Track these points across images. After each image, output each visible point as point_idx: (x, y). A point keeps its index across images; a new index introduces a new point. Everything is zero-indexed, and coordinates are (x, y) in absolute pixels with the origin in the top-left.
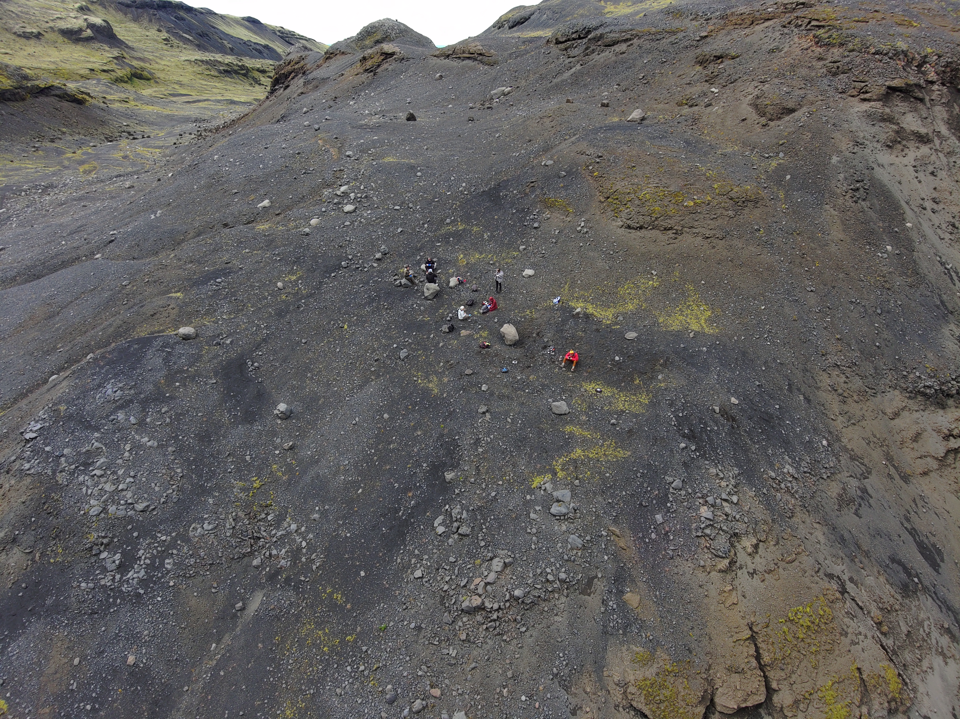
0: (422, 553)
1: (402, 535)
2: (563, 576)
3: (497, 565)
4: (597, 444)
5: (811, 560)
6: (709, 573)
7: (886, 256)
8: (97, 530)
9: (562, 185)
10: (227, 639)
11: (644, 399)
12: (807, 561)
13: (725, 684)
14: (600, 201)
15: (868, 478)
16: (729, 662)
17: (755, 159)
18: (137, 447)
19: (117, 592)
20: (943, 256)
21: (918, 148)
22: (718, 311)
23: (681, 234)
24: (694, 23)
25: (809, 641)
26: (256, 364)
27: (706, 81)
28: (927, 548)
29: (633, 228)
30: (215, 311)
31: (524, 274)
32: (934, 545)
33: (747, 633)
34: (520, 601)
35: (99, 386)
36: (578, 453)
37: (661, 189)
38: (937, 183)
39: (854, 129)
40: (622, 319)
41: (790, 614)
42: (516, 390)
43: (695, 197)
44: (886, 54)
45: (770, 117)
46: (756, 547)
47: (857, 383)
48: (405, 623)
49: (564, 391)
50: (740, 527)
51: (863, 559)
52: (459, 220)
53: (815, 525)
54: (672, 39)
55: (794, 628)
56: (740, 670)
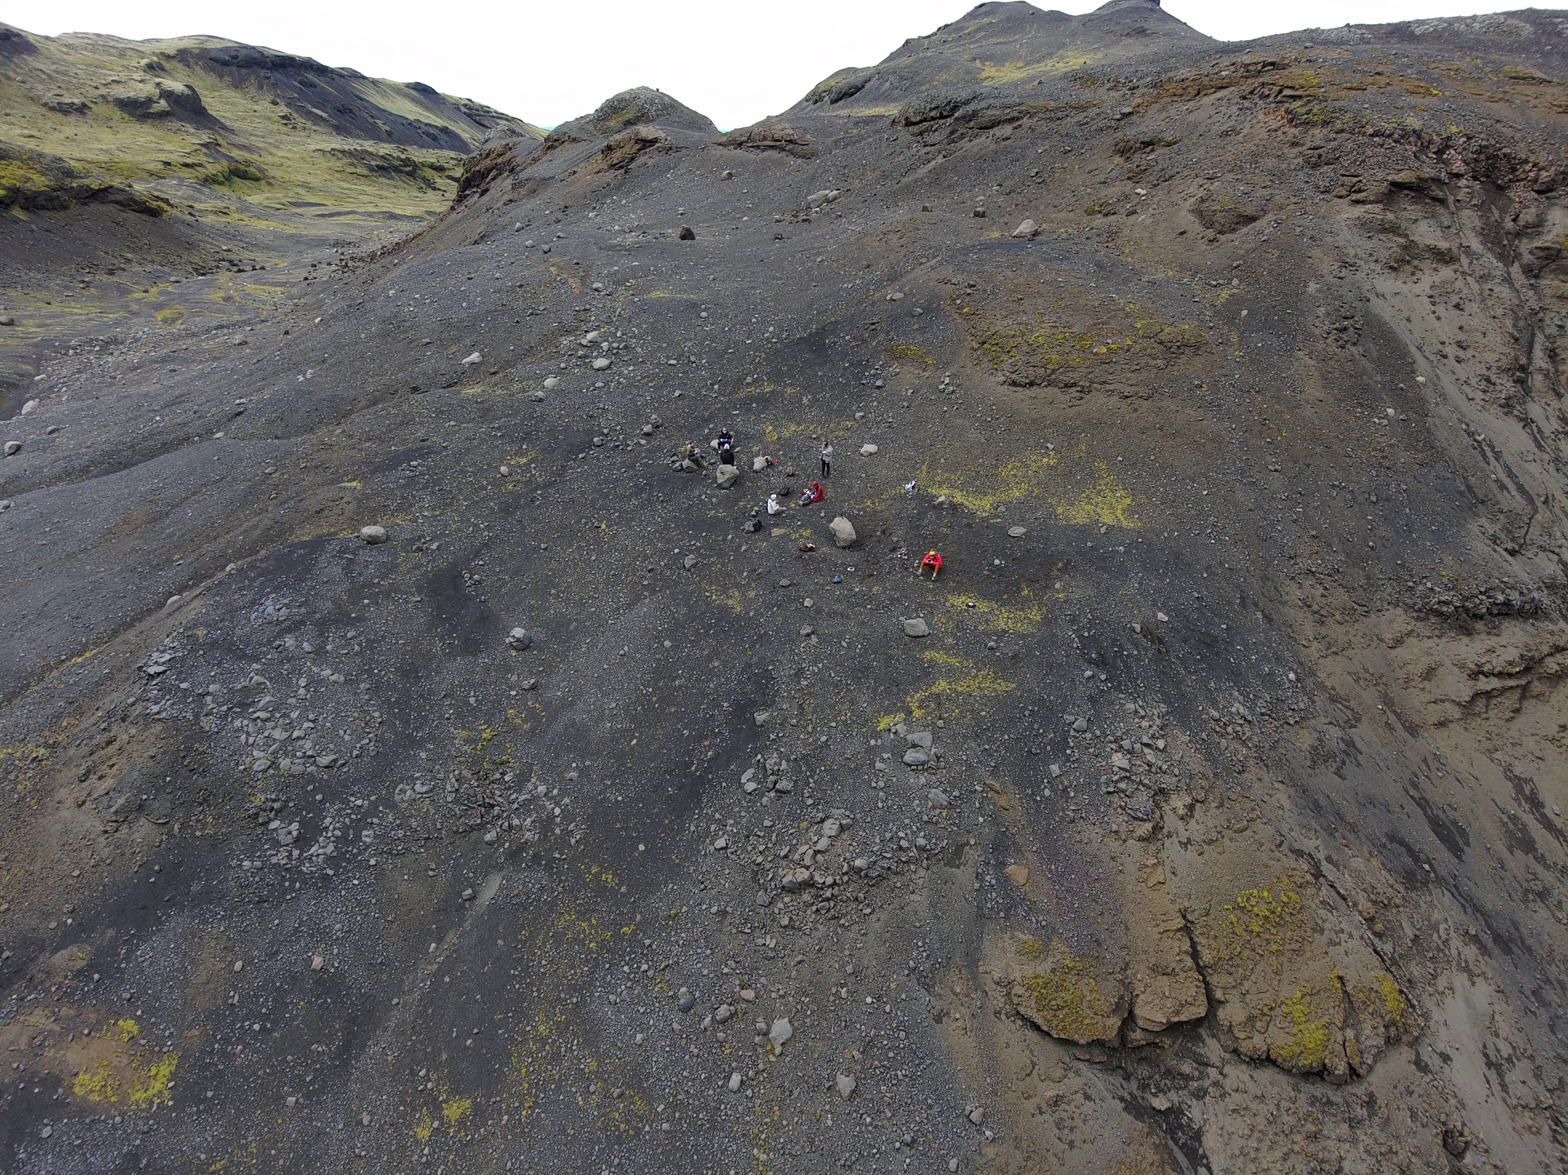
0: (725, 818)
1: (696, 796)
2: (921, 841)
3: (830, 828)
4: (968, 674)
5: (1270, 830)
6: (1125, 841)
7: (1385, 422)
8: (264, 791)
9: (916, 326)
10: (452, 937)
11: (1035, 615)
12: (1265, 832)
13: (1148, 989)
14: (973, 349)
15: (1356, 727)
16: (1154, 959)
17: (1196, 287)
18: (315, 682)
19: (295, 873)
20: (1471, 424)
21: (1436, 270)
22: (1142, 498)
23: (1090, 392)
24: (1113, 93)
25: (1268, 937)
26: (476, 577)
27: (1129, 178)
28: (1444, 826)
29: (1021, 385)
30: (411, 506)
31: (862, 451)
32: (1454, 823)
33: (1179, 922)
34: (862, 874)
35: (253, 603)
36: (942, 686)
37: (1061, 329)
38: (1464, 320)
39: (1341, 244)
40: (1004, 509)
41: (1239, 899)
42: (852, 605)
43: (1109, 341)
44: (1389, 136)
45: (1219, 228)
46: (1191, 808)
47: (1340, 597)
48: (704, 907)
49: (921, 606)
50: (1168, 781)
51: (1347, 834)
52: (765, 378)
53: (1276, 785)
54: (1081, 117)
55: (1245, 918)
56: (1169, 970)
